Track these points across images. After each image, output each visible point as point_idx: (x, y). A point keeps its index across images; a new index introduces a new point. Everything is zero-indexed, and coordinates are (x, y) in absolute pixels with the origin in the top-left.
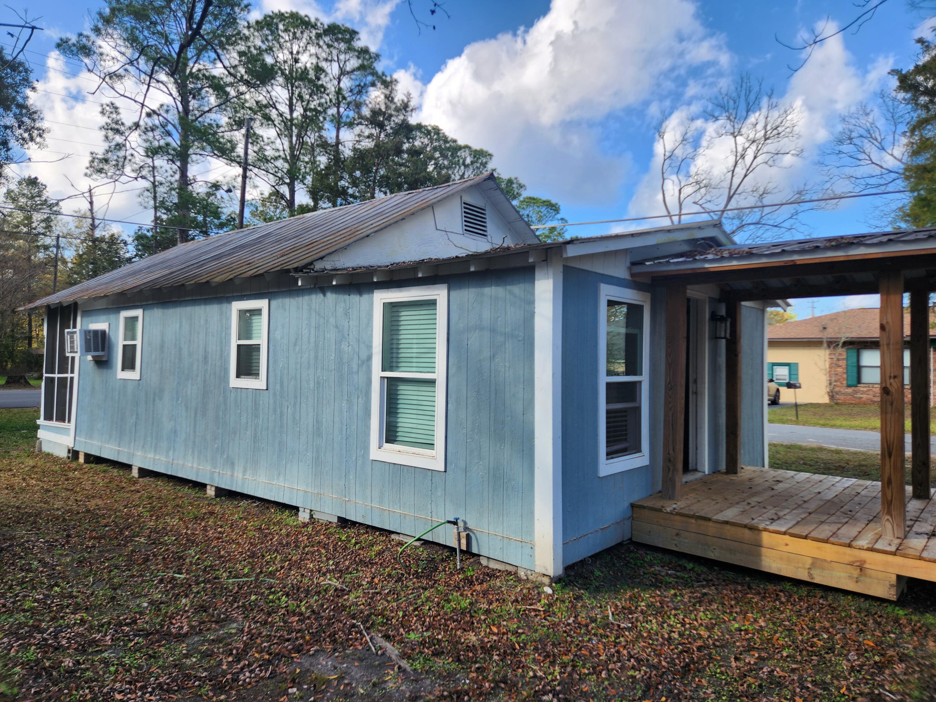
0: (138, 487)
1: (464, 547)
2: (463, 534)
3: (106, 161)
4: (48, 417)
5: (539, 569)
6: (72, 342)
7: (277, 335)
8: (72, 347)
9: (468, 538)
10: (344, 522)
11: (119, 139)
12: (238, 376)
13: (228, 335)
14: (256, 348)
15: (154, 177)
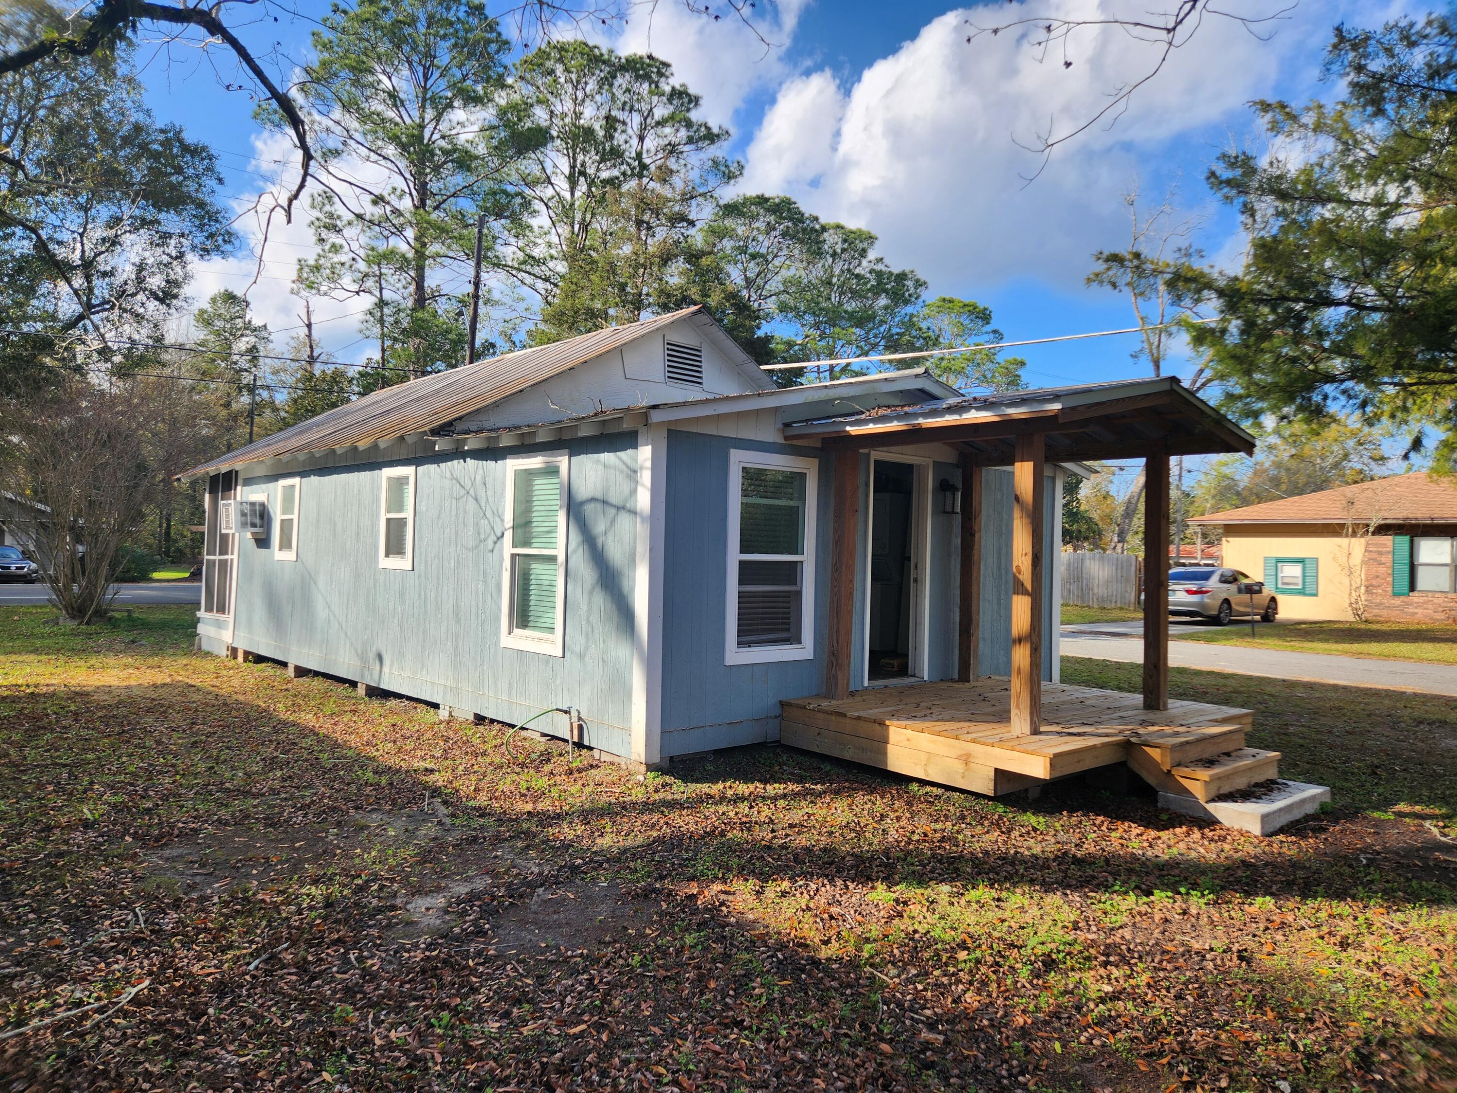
0: (290, 686)
1: (576, 739)
2: (575, 725)
3: (317, 268)
4: (209, 609)
5: (634, 757)
6: (227, 516)
7: (422, 507)
8: (227, 522)
9: (581, 728)
10: (480, 719)
11: (333, 238)
12: (387, 555)
13: (378, 507)
14: (402, 522)
15: (381, 289)
